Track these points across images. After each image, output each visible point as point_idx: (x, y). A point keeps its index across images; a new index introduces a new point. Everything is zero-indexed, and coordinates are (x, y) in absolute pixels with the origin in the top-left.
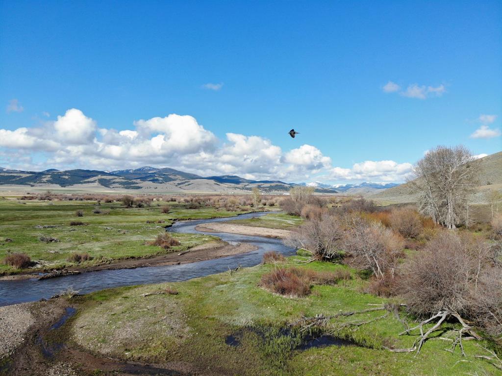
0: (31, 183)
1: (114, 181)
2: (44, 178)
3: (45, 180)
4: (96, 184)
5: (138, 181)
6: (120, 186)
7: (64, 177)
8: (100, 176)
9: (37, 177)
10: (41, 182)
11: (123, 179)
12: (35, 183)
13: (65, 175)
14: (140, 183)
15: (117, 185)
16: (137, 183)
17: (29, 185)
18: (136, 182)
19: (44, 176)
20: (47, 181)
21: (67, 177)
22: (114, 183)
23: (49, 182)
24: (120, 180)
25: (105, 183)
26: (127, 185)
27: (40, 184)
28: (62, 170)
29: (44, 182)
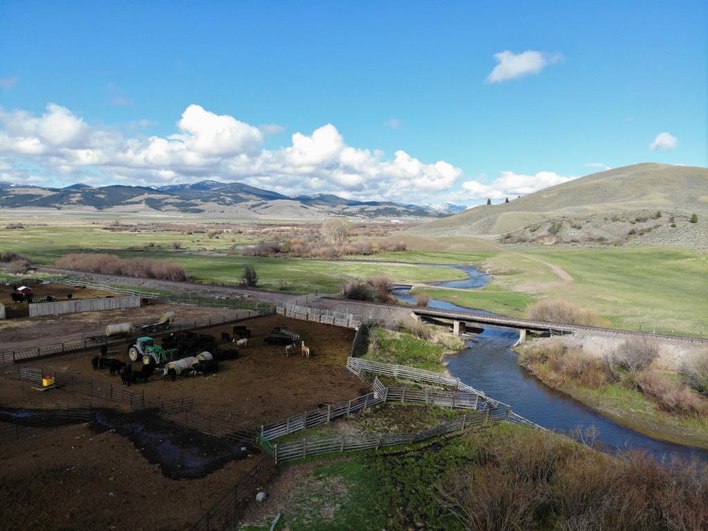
0: (57, 205)
1: (166, 201)
2: (73, 197)
3: (74, 200)
4: (143, 206)
5: (199, 201)
6: (175, 208)
7: (99, 196)
8: (146, 194)
9: (63, 196)
10: (70, 204)
11: (177, 198)
12: (61, 204)
13: (101, 193)
14: (201, 205)
15: (170, 207)
16: (197, 205)
17: (55, 207)
18: (195, 203)
19: (72, 195)
20: (77, 201)
21: (102, 196)
22: (166, 204)
23: (79, 202)
24: (173, 201)
25: (154, 205)
26: (185, 207)
27: (69, 206)
28: (95, 186)
29: (74, 204)
